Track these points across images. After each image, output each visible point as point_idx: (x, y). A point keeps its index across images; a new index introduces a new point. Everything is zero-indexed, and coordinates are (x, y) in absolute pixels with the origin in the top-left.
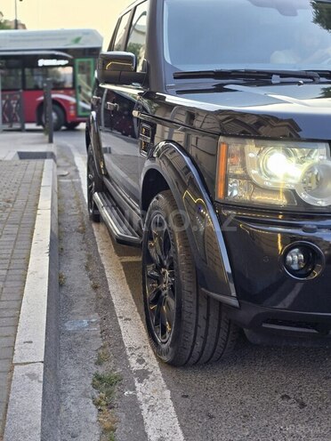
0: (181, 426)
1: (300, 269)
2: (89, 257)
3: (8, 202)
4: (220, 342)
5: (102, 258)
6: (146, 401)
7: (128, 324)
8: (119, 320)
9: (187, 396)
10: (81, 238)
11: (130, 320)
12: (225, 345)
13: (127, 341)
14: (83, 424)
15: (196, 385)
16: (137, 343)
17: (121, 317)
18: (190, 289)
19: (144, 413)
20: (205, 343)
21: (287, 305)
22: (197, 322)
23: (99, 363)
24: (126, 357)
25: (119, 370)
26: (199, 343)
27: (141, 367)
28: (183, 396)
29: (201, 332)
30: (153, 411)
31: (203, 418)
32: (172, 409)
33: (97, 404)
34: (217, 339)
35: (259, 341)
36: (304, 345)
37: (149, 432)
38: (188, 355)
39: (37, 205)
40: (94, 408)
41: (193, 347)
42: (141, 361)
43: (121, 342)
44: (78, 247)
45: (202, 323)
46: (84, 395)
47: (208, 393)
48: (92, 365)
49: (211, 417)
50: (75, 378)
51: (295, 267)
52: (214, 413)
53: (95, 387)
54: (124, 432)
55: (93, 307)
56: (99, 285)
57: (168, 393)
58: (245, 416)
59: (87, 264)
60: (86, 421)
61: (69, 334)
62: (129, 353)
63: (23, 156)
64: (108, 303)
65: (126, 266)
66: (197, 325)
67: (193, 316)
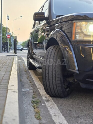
0: (61, 112)
5: (32, 77)
6: (49, 107)
7: (41, 90)
8: (38, 89)
9: (62, 106)
13: (41, 93)
14: (29, 111)
15: (65, 103)
19: (49, 109)
23: (33, 98)
24: (41, 97)
30: (52, 109)
31: (68, 111)
32: (58, 109)
33: (33, 107)
37: (51, 114)
40: (32, 108)
42: (46, 98)
43: (40, 93)
44: (25, 74)
46: (29, 105)
47: (68, 105)
48: (31, 98)
49: (70, 111)
50: (26, 101)
52: (71, 110)
53: (32, 103)
54: (43, 113)
55: (30, 86)
56: (32, 82)
57: (56, 105)
58: (81, 111)
59: (28, 77)
60: (30, 110)
61: (23, 91)
62: (42, 96)
63: (7, 55)
64: (35, 85)
65: (39, 78)
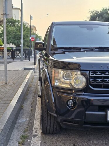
1: (72, 106)
2: (34, 101)
3: (14, 83)
4: (55, 127)
5: (37, 101)
6: (33, 143)
8: (35, 120)
10: (33, 95)
11: (38, 120)
12: (57, 128)
13: (35, 126)
15: (49, 140)
16: (37, 127)
17: (36, 119)
18: (45, 110)
20: (50, 127)
21: (73, 117)
22: (47, 120)
23: (24, 132)
24: (32, 131)
25: (29, 134)
26: (48, 127)
27: (36, 134)
28: (44, 143)
29: (49, 123)
34: (54, 126)
35: (65, 127)
36: (78, 129)
38: (46, 130)
39: (21, 84)
40: (18, 144)
41: (47, 128)
42: (36, 132)
43: (33, 126)
44: (32, 98)
45: (49, 120)
46: (16, 141)
47: (52, 142)
48: (22, 132)
50: (16, 136)
51: (70, 106)
53: (20, 138)
55: (29, 116)
56: (33, 110)
57: (40, 141)
59: (32, 103)
61: (19, 123)
62: (34, 130)
63: (25, 69)
64: (34, 115)
66: (47, 121)
67: (46, 118)
